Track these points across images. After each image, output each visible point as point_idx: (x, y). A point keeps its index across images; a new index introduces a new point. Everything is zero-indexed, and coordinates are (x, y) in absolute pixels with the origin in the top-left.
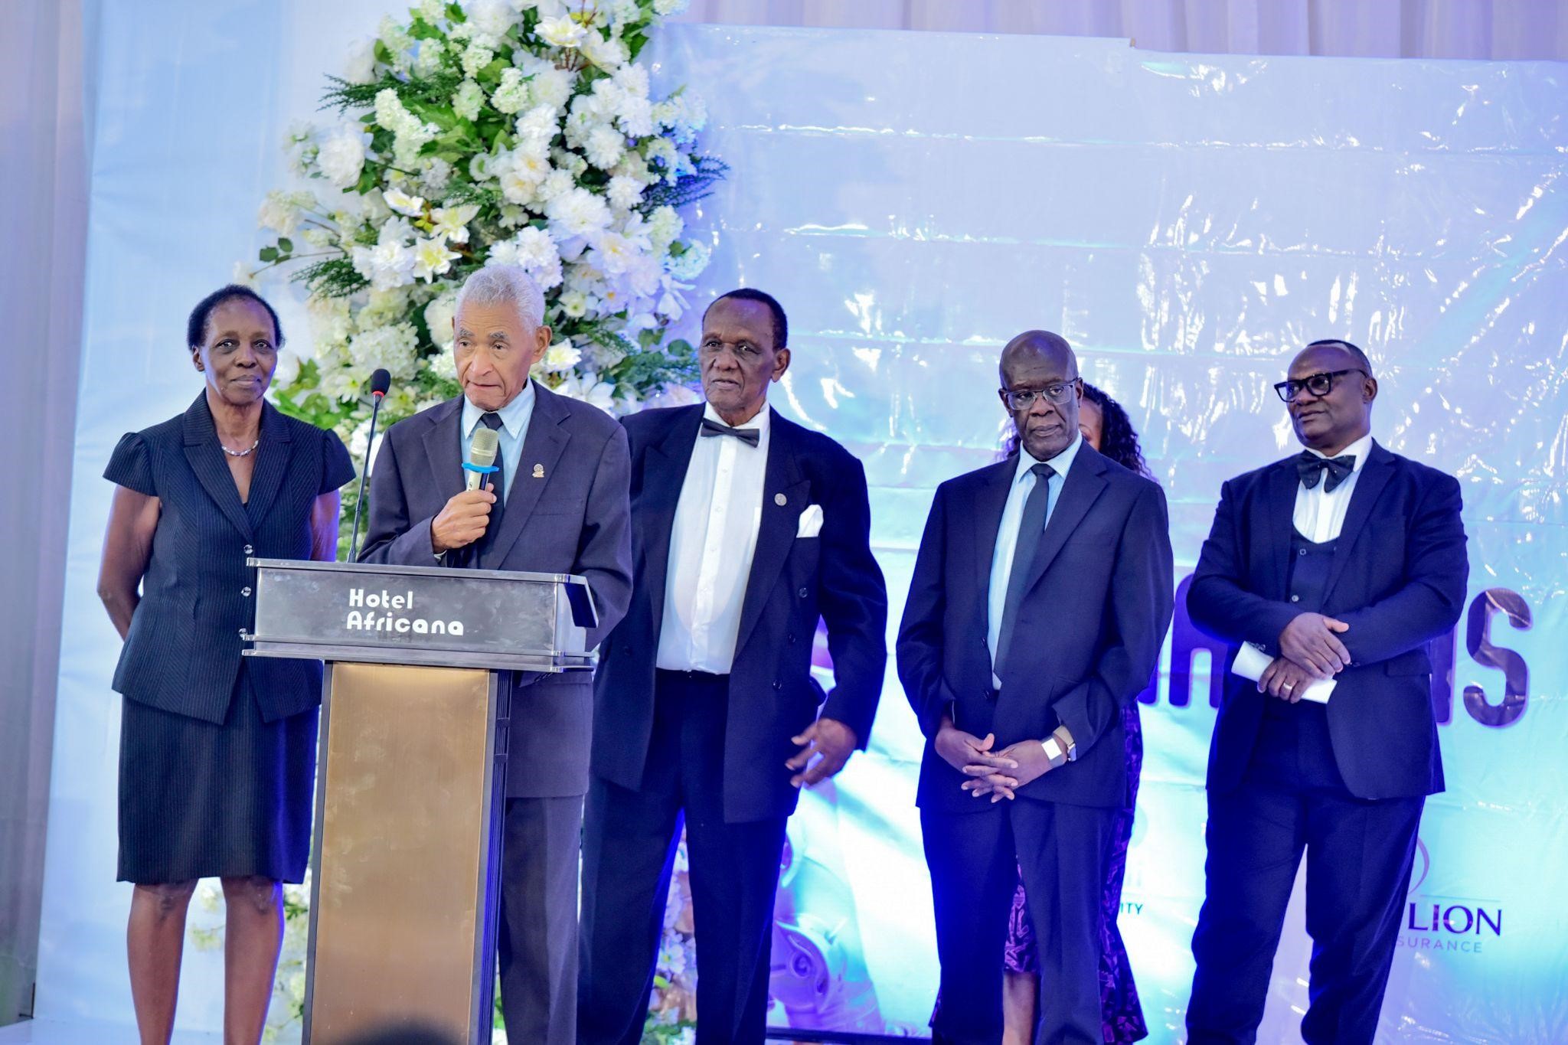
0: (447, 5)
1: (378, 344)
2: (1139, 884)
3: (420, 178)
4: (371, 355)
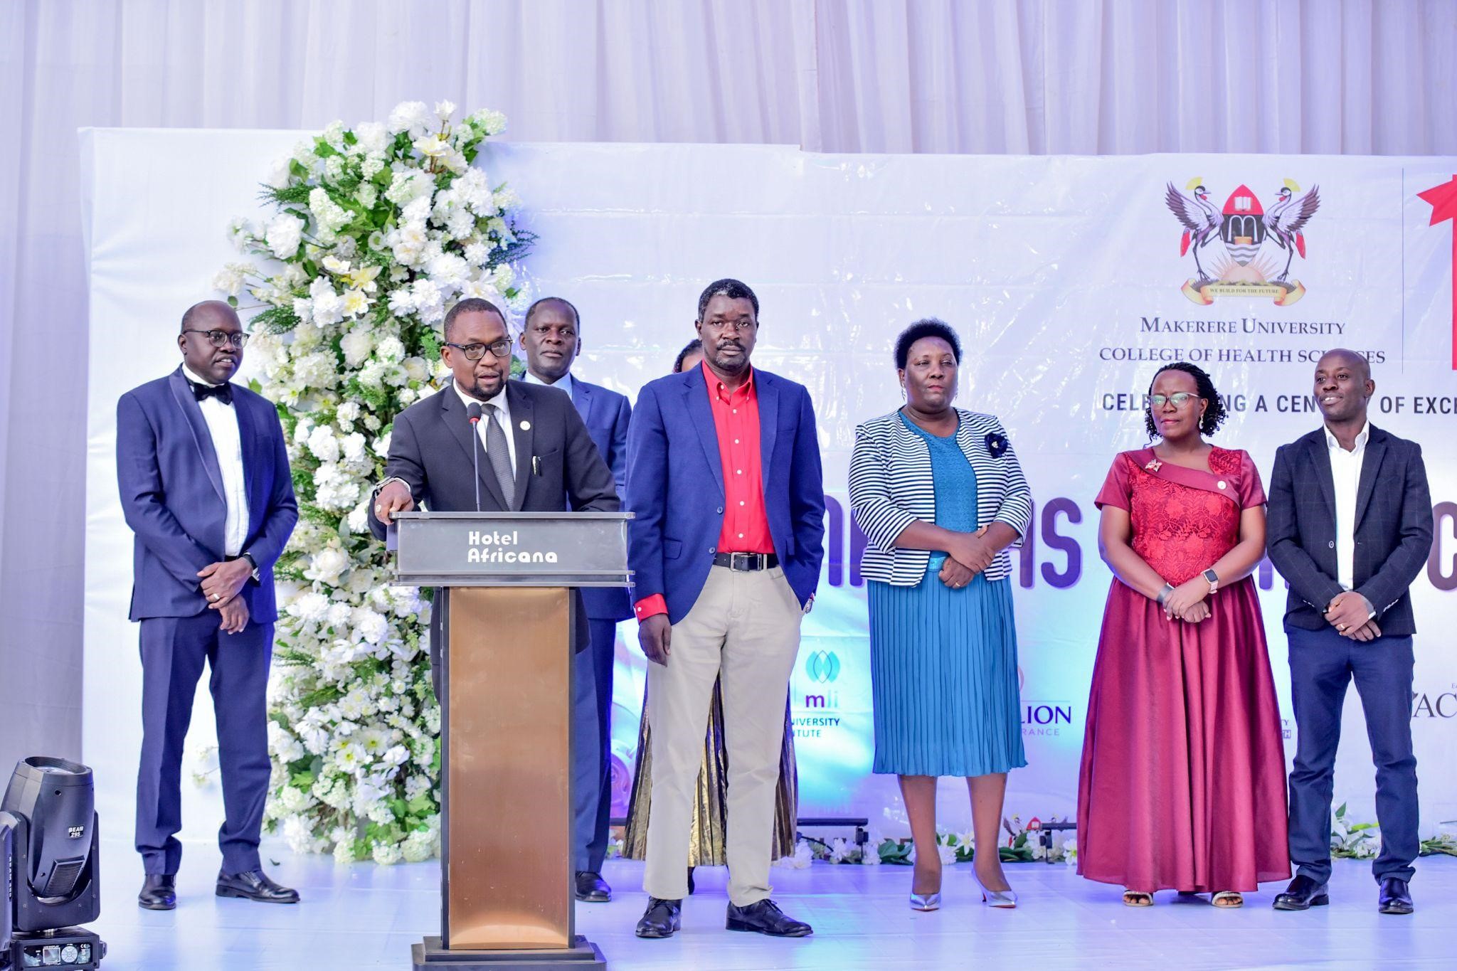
0: (344, 133)
1: (314, 365)
2: (836, 705)
3: (334, 250)
4: (310, 373)
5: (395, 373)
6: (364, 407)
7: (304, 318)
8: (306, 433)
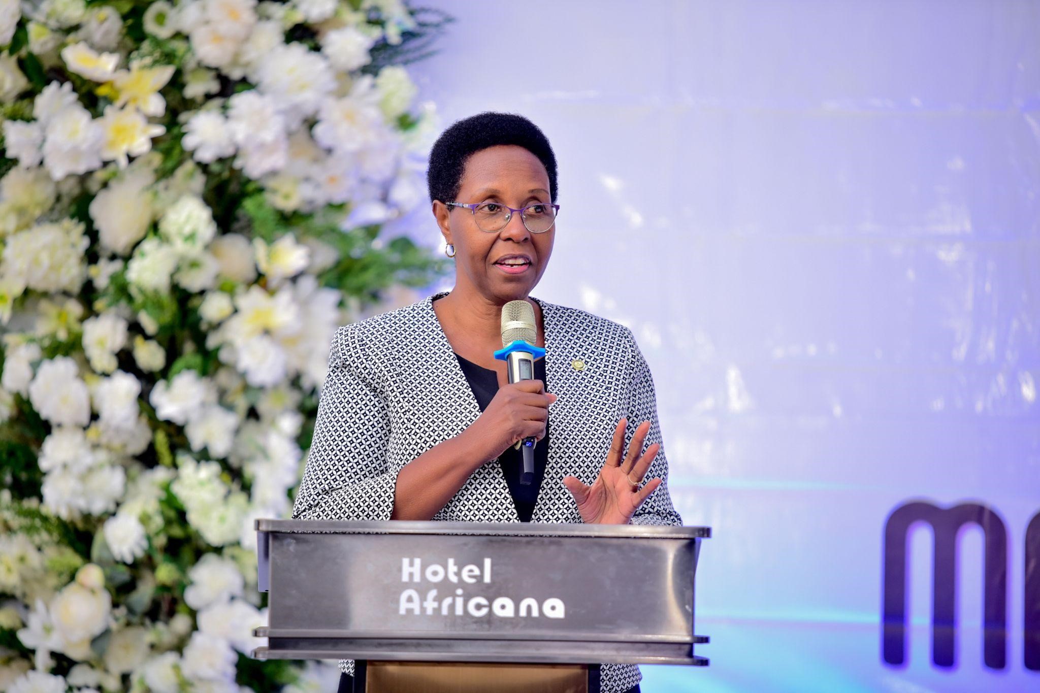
1: (43, 248)
3: (81, 34)
4: (35, 262)
5: (194, 265)
6: (135, 328)
7: (27, 158)
8: (26, 372)
